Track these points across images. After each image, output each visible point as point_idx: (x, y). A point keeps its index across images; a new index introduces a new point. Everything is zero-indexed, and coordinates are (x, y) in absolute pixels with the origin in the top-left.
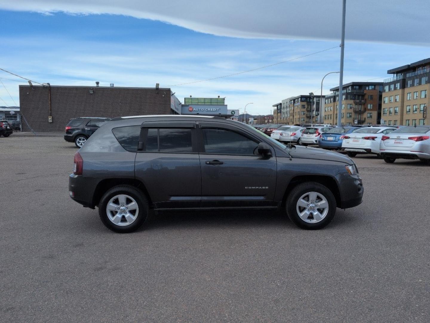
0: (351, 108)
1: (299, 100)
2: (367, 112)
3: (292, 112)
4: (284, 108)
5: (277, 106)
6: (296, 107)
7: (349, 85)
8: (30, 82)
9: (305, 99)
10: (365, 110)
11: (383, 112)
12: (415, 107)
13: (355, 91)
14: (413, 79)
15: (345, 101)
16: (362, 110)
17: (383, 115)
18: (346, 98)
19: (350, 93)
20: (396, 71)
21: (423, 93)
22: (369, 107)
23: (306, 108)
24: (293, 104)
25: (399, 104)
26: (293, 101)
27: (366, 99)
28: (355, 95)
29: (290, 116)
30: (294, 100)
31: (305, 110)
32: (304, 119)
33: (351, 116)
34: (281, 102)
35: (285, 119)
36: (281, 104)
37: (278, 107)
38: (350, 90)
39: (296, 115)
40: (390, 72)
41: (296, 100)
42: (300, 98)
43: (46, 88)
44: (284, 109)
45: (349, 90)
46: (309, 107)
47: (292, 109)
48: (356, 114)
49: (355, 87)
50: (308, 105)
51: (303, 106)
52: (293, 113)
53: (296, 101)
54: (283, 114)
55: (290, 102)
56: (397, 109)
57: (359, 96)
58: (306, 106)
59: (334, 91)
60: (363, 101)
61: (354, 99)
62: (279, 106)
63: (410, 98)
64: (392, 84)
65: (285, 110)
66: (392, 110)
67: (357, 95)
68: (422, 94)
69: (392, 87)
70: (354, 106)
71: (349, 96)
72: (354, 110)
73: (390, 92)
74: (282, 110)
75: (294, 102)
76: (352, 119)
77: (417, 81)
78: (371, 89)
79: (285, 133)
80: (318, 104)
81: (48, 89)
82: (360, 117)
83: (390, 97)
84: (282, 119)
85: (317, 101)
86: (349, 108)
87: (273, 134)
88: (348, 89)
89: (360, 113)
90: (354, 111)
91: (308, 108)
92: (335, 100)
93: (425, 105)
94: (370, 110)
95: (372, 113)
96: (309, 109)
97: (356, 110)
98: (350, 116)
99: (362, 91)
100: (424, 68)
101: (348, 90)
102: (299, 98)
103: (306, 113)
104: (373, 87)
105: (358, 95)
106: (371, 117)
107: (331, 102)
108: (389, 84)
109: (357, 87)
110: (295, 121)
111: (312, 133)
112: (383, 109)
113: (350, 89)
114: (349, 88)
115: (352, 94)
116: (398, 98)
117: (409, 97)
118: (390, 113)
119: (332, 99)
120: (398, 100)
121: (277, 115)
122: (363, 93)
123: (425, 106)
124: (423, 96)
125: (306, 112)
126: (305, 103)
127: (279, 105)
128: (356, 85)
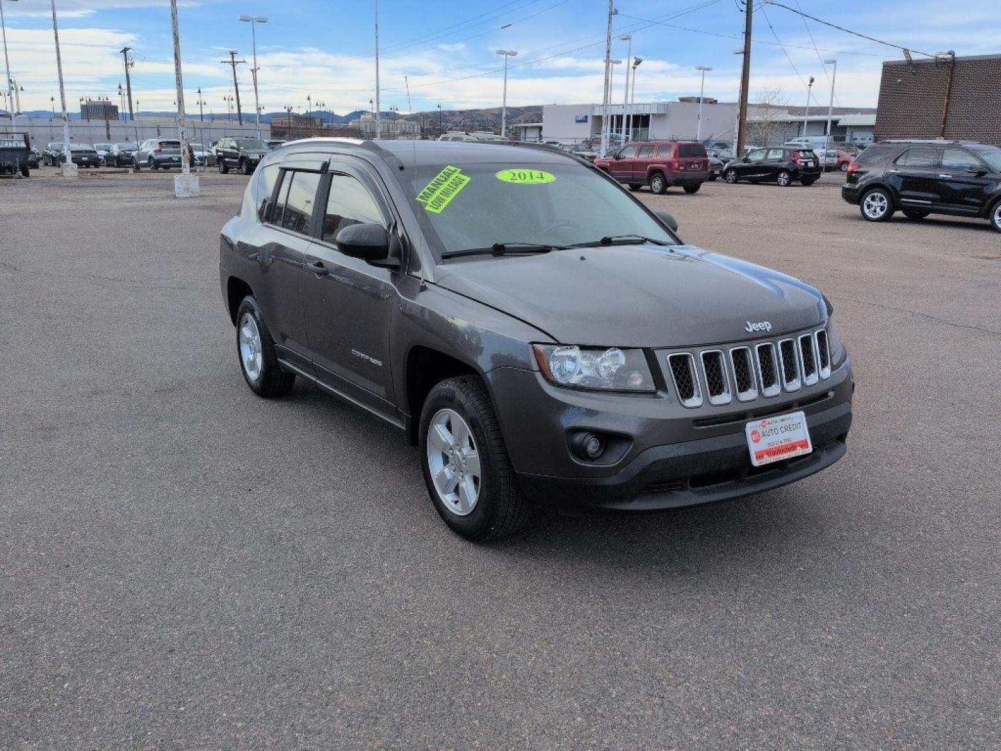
8: (906, 51)
43: (944, 63)
81: (950, 67)
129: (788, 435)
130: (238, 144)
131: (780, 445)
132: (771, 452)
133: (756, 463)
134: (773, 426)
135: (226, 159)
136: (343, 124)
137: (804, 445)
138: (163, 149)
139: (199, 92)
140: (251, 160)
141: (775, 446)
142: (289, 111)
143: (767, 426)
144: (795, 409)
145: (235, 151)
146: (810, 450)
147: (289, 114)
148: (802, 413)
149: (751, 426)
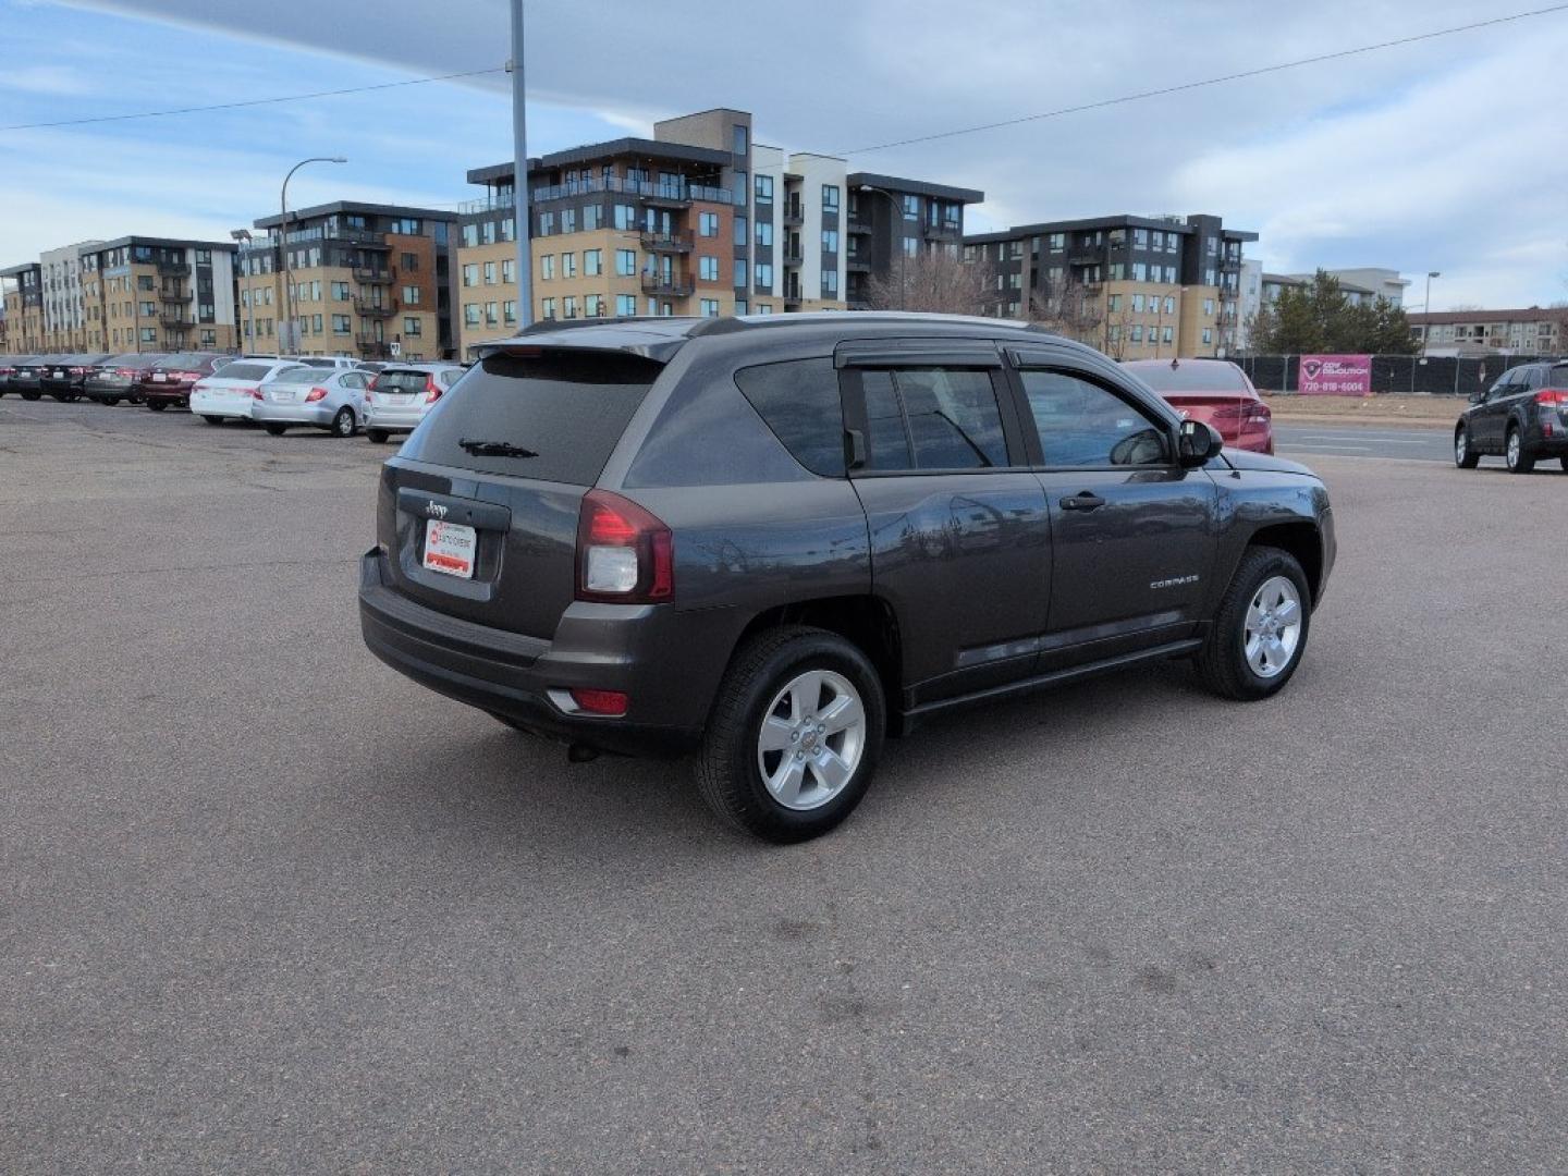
0: (345, 297)
1: (125, 257)
2: (403, 314)
3: (97, 302)
4: (53, 286)
5: (20, 275)
6: (114, 284)
7: (330, 211)
9: (148, 251)
10: (397, 306)
11: (466, 316)
12: (568, 301)
13: (352, 235)
14: (553, 207)
15: (321, 269)
16: (386, 306)
17: (466, 328)
18: (326, 261)
19: (334, 239)
20: (499, 175)
21: (592, 258)
22: (408, 299)
23: (156, 290)
24: (95, 269)
25: (518, 293)
26: (94, 259)
27: (394, 268)
28: (355, 250)
29: (89, 319)
30: (101, 255)
31: (153, 296)
32: (153, 333)
33: (349, 325)
34: (37, 260)
35: (63, 332)
36: (36, 268)
37: (26, 280)
38: (333, 230)
39: (114, 315)
40: (476, 177)
41: (111, 254)
42: (125, 246)
44: (54, 290)
45: (330, 227)
46: (171, 285)
47: (97, 293)
48: (365, 319)
49: (350, 220)
50: (165, 279)
51: (146, 283)
52: (100, 308)
53: (110, 260)
54: (54, 308)
55: (81, 260)
56: (513, 309)
57: (368, 252)
58: (158, 282)
59: (269, 228)
60: (384, 274)
61: (353, 266)
62: (26, 275)
63: (553, 273)
64: (488, 221)
65: (61, 294)
66: (495, 311)
67: (361, 249)
68: (587, 261)
69: (490, 229)
70: (354, 289)
71: (335, 254)
72: (355, 304)
73: (483, 247)
74: (48, 296)
75: (102, 264)
76: (354, 336)
77: (568, 217)
78: (409, 232)
79: (279, 389)
80: (205, 275)
82: (379, 331)
83: (485, 263)
84: (50, 333)
85: (200, 265)
86: (338, 296)
87: (200, 392)
88: (326, 225)
89: (379, 316)
90: (356, 309)
91: (165, 288)
92: (279, 266)
93: (601, 298)
94: (411, 307)
95: (418, 319)
96: (171, 294)
97: (366, 307)
98: (346, 329)
99: (377, 236)
100: (606, 170)
101: (326, 229)
102: (120, 248)
103: (161, 311)
104: (415, 225)
105: (365, 251)
106: (417, 332)
107: (263, 270)
108: (478, 220)
109: (360, 222)
110: (116, 341)
111: (415, 391)
112: (466, 306)
113: (335, 227)
114: (328, 222)
115: (347, 245)
116: (512, 271)
117: (546, 268)
118: (490, 321)
119: (268, 260)
120: (512, 278)
121: (23, 312)
122: (384, 244)
123: (602, 303)
124: (592, 270)
125: (159, 307)
126: (150, 270)
127: (29, 271)
128: (355, 215)
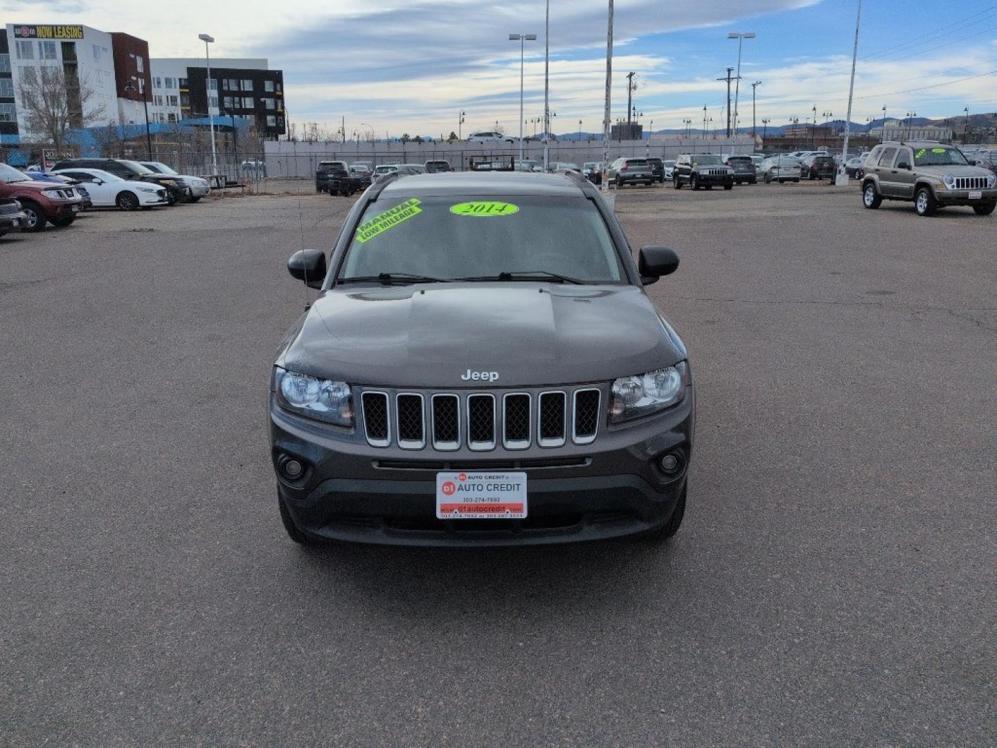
129: (495, 494)
130: (693, 162)
131: (481, 502)
132: (462, 508)
133: (439, 515)
134: (477, 481)
135: (681, 176)
136: (861, 133)
137: (517, 508)
138: (629, 167)
139: (705, 109)
140: (700, 176)
141: (473, 502)
142: (795, 122)
143: (467, 480)
144: (516, 469)
145: (688, 167)
146: (524, 515)
147: (795, 126)
148: (524, 476)
149: (442, 477)
